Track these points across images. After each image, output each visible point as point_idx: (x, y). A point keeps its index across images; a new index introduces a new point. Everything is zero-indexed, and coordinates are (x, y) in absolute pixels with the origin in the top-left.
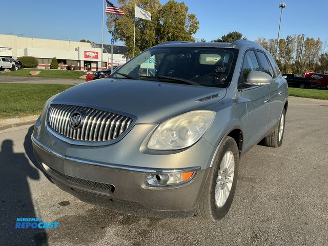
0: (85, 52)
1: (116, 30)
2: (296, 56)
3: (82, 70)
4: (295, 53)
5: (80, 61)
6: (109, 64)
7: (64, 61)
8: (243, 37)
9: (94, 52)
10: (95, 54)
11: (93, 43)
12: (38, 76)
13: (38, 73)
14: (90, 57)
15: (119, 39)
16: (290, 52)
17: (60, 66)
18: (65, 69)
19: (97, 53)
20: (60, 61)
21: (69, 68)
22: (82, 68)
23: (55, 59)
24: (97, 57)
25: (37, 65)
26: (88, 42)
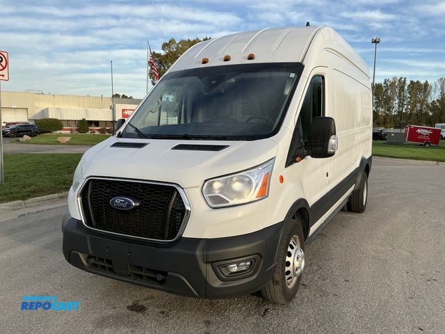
0: (123, 110)
2: (399, 106)
4: (397, 102)
7: (97, 123)
12: (68, 143)
13: (68, 139)
16: (390, 100)
17: (91, 130)
18: (97, 133)
20: (90, 123)
21: (102, 131)
23: (84, 120)
25: (61, 128)
26: (124, 97)
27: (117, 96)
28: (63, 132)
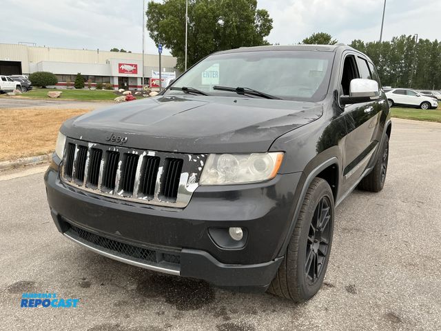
0: (120, 65)
1: (160, 35)
3: (116, 89)
5: (113, 77)
6: (152, 80)
7: (96, 78)
8: (332, 40)
9: (132, 65)
10: (133, 68)
11: (130, 52)
13: (58, 93)
14: (127, 71)
15: (165, 46)
17: (87, 85)
18: (93, 88)
19: (136, 66)
20: (86, 78)
21: (99, 87)
22: (116, 86)
23: (79, 75)
24: (135, 71)
25: (55, 83)
26: (122, 51)
27: (115, 50)
28: (57, 87)
